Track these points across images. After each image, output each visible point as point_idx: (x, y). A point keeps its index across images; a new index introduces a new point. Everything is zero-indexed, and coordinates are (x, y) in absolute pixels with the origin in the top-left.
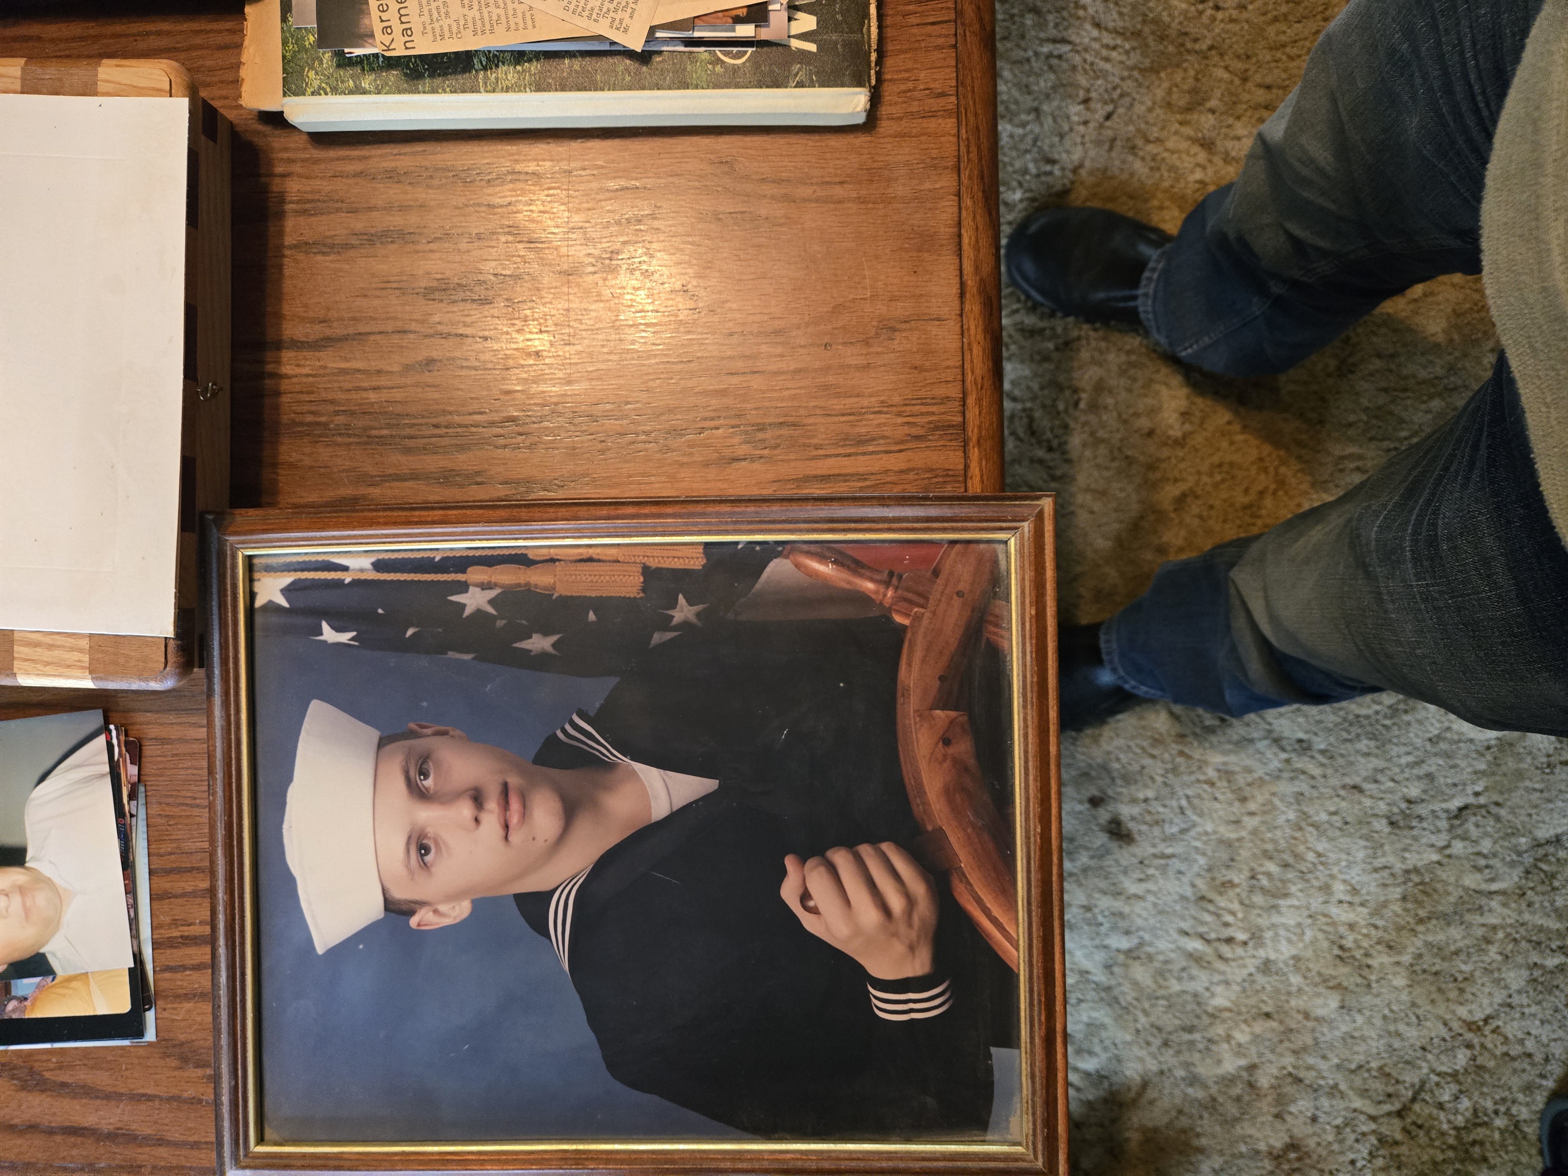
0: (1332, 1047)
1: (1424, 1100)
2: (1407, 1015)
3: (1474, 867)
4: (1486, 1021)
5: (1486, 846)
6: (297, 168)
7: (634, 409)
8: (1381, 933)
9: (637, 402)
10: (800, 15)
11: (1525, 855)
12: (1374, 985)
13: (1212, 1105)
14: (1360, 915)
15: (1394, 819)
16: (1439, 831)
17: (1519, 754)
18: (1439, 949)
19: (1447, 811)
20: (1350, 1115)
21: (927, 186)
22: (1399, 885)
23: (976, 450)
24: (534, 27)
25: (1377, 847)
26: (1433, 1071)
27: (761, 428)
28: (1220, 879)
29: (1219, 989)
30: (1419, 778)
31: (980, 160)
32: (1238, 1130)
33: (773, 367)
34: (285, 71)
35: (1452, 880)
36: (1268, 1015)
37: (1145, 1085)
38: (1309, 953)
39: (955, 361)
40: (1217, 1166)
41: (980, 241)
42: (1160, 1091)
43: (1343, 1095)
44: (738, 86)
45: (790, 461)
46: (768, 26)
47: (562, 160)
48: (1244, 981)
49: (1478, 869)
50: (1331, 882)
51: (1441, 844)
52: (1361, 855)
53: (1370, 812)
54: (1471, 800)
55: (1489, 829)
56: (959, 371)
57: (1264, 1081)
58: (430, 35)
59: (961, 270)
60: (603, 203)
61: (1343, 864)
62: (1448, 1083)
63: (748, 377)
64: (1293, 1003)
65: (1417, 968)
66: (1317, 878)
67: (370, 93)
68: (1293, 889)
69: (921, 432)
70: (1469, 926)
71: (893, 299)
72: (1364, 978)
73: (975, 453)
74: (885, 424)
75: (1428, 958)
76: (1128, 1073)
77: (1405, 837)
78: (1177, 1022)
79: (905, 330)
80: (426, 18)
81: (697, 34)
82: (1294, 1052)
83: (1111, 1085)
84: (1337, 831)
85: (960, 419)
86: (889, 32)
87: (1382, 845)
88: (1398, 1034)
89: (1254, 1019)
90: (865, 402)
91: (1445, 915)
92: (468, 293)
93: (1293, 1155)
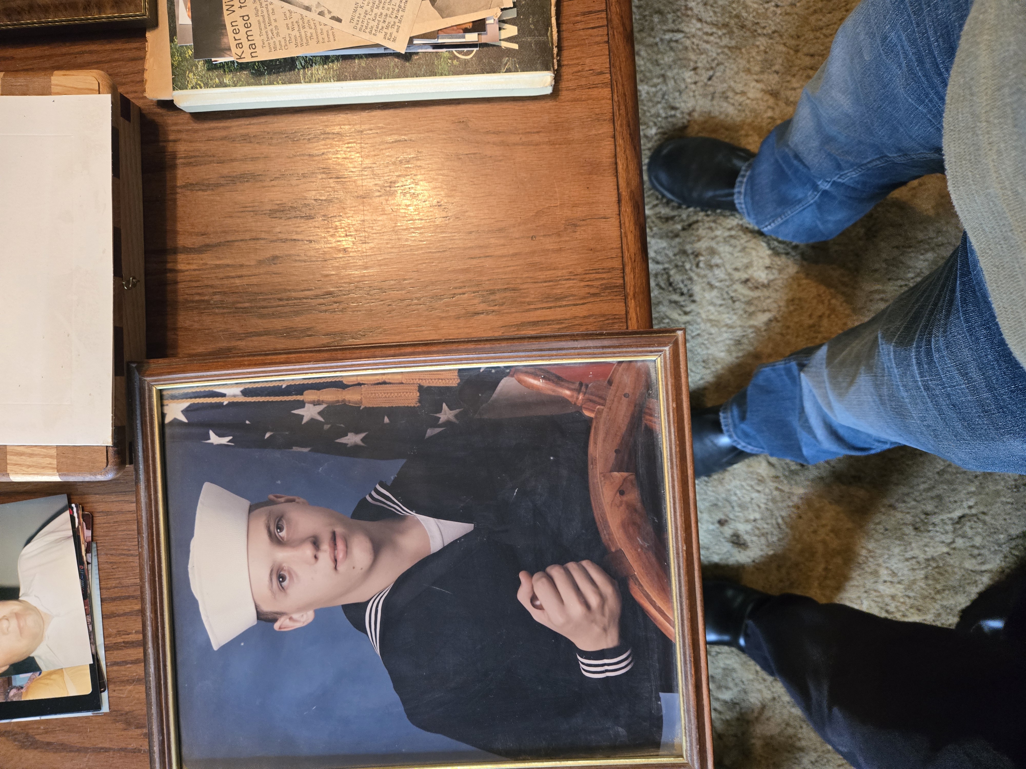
3: (971, 555)
5: (978, 541)
6: (184, 136)
7: (409, 283)
8: (912, 601)
9: (411, 279)
10: (506, 26)
11: (1004, 546)
14: (898, 590)
15: (917, 525)
16: (947, 533)
17: (996, 480)
19: (951, 519)
21: (594, 132)
22: (923, 569)
23: (633, 301)
24: (335, 40)
25: (907, 545)
27: (493, 292)
30: (932, 498)
31: (627, 114)
33: (499, 253)
34: (173, 73)
35: (957, 564)
37: (764, 707)
39: (617, 244)
40: (813, 759)
41: (630, 166)
42: (773, 712)
44: (468, 73)
45: (512, 313)
46: (486, 34)
47: (356, 124)
49: (973, 556)
50: (878, 569)
51: (949, 541)
52: (897, 550)
53: (901, 522)
54: (967, 511)
55: (980, 530)
56: (619, 250)
58: (267, 48)
59: (618, 186)
60: (384, 151)
61: (886, 556)
63: (483, 260)
66: (869, 567)
67: (229, 86)
69: (597, 291)
70: (969, 594)
71: (575, 205)
73: (632, 304)
74: (573, 287)
75: (944, 616)
76: (752, 700)
77: (925, 537)
79: (583, 225)
80: (264, 37)
81: (440, 41)
83: (741, 709)
84: (880, 535)
85: (622, 281)
86: (565, 35)
87: (910, 543)
90: (560, 273)
91: (954, 587)
92: (298, 212)
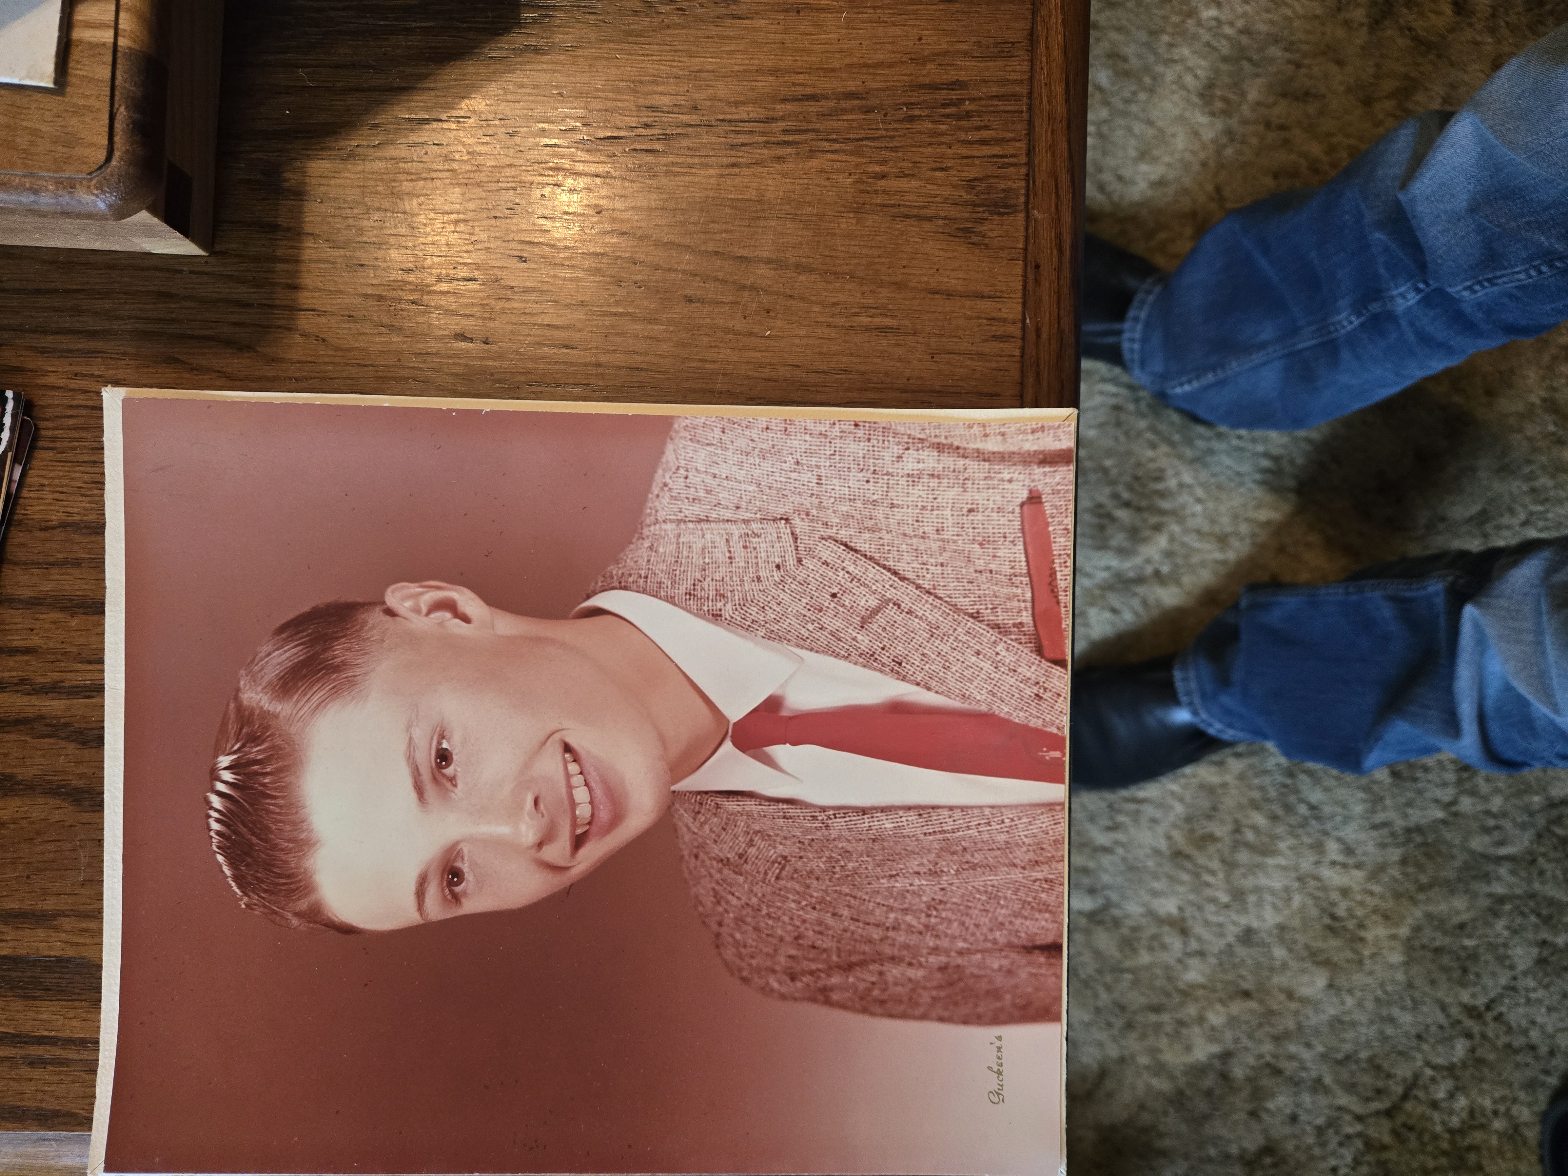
0: (1317, 1032)
1: (1417, 1098)
2: (1401, 998)
3: (1482, 828)
4: (1488, 1007)
5: (1496, 803)
8: (1376, 901)
11: (1538, 816)
12: (1367, 962)
13: (1178, 1099)
16: (1445, 785)
18: (1442, 921)
20: (1335, 1114)
22: (1398, 845)
25: (1376, 801)
26: (1428, 1064)
28: (1200, 832)
29: (1194, 962)
32: (1207, 1129)
35: (1457, 842)
36: (1246, 994)
37: (1103, 1074)
38: (1296, 923)
42: (1120, 1082)
43: (1327, 1091)
48: (1221, 952)
49: (1486, 830)
50: (1323, 839)
51: (1447, 799)
52: (1358, 809)
55: (1500, 784)
57: (1238, 1072)
61: (1338, 818)
62: (1444, 1078)
64: (1276, 980)
65: (1416, 943)
66: (1309, 834)
68: (1282, 846)
70: (1475, 895)
72: (1355, 952)
75: (1427, 933)
77: (1409, 790)
78: (1143, 1000)
82: (1277, 1039)
87: (1382, 799)
88: (1391, 1020)
89: (1232, 997)
91: (1447, 882)
93: (1268, 1160)
